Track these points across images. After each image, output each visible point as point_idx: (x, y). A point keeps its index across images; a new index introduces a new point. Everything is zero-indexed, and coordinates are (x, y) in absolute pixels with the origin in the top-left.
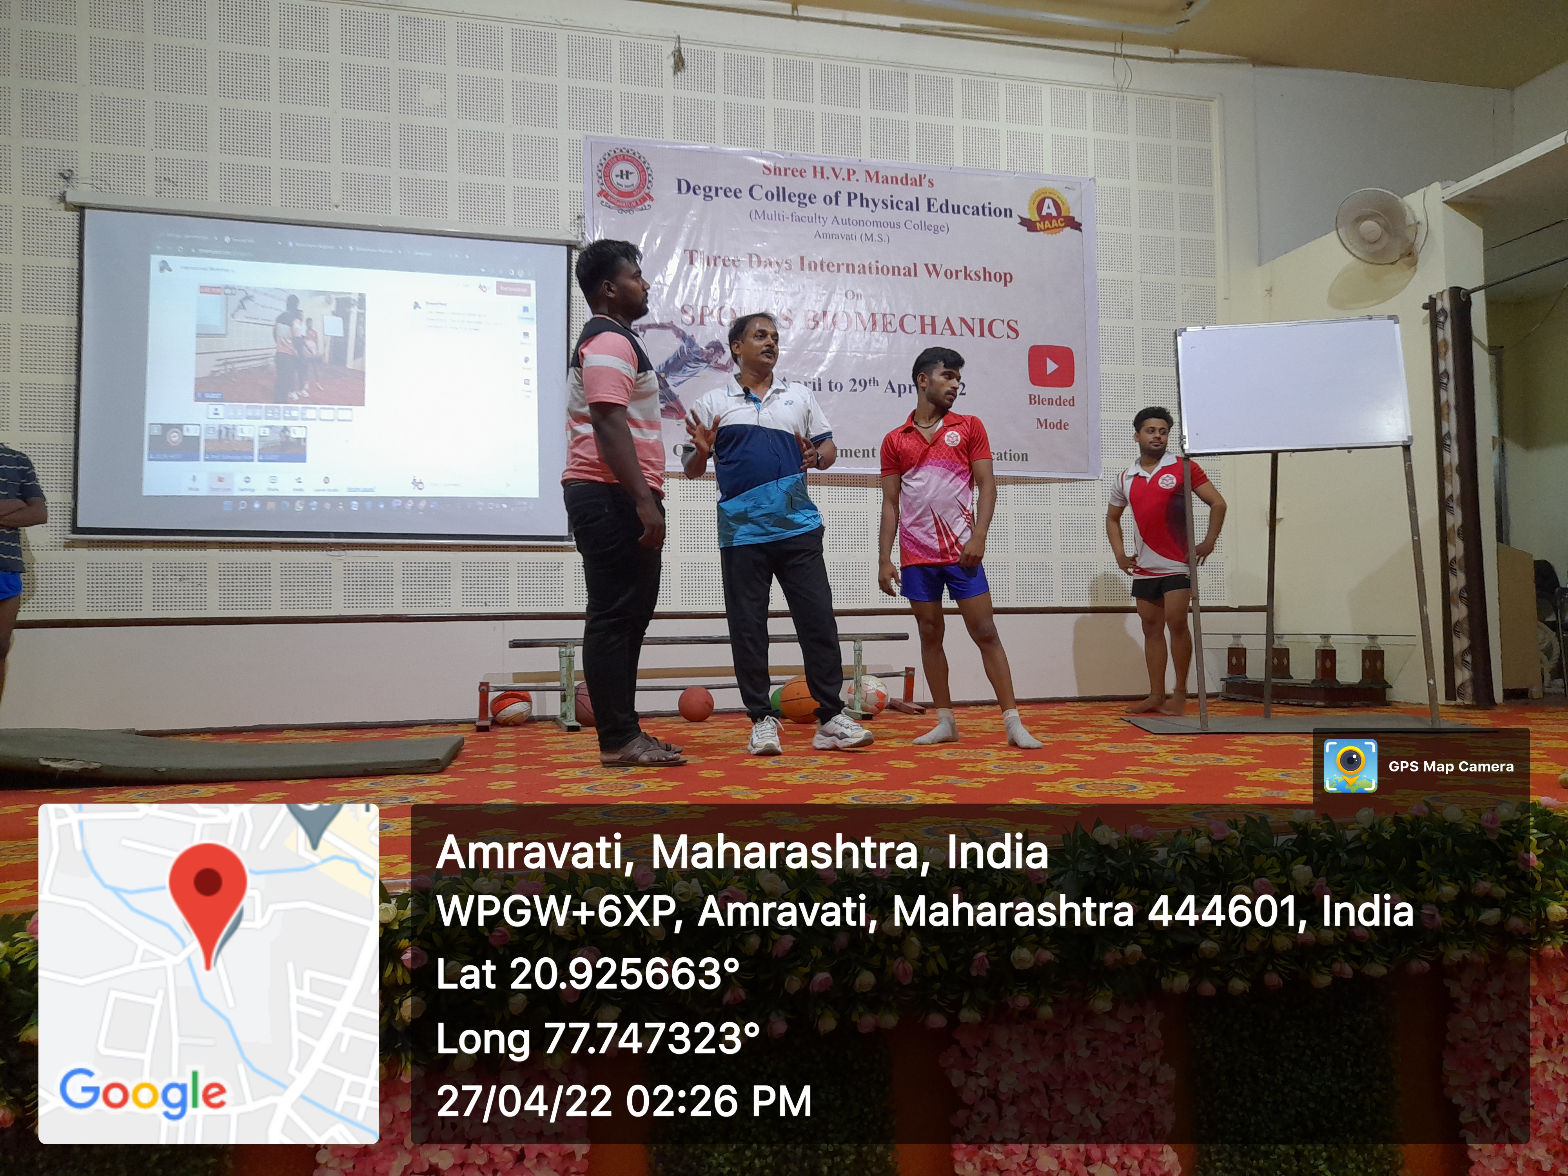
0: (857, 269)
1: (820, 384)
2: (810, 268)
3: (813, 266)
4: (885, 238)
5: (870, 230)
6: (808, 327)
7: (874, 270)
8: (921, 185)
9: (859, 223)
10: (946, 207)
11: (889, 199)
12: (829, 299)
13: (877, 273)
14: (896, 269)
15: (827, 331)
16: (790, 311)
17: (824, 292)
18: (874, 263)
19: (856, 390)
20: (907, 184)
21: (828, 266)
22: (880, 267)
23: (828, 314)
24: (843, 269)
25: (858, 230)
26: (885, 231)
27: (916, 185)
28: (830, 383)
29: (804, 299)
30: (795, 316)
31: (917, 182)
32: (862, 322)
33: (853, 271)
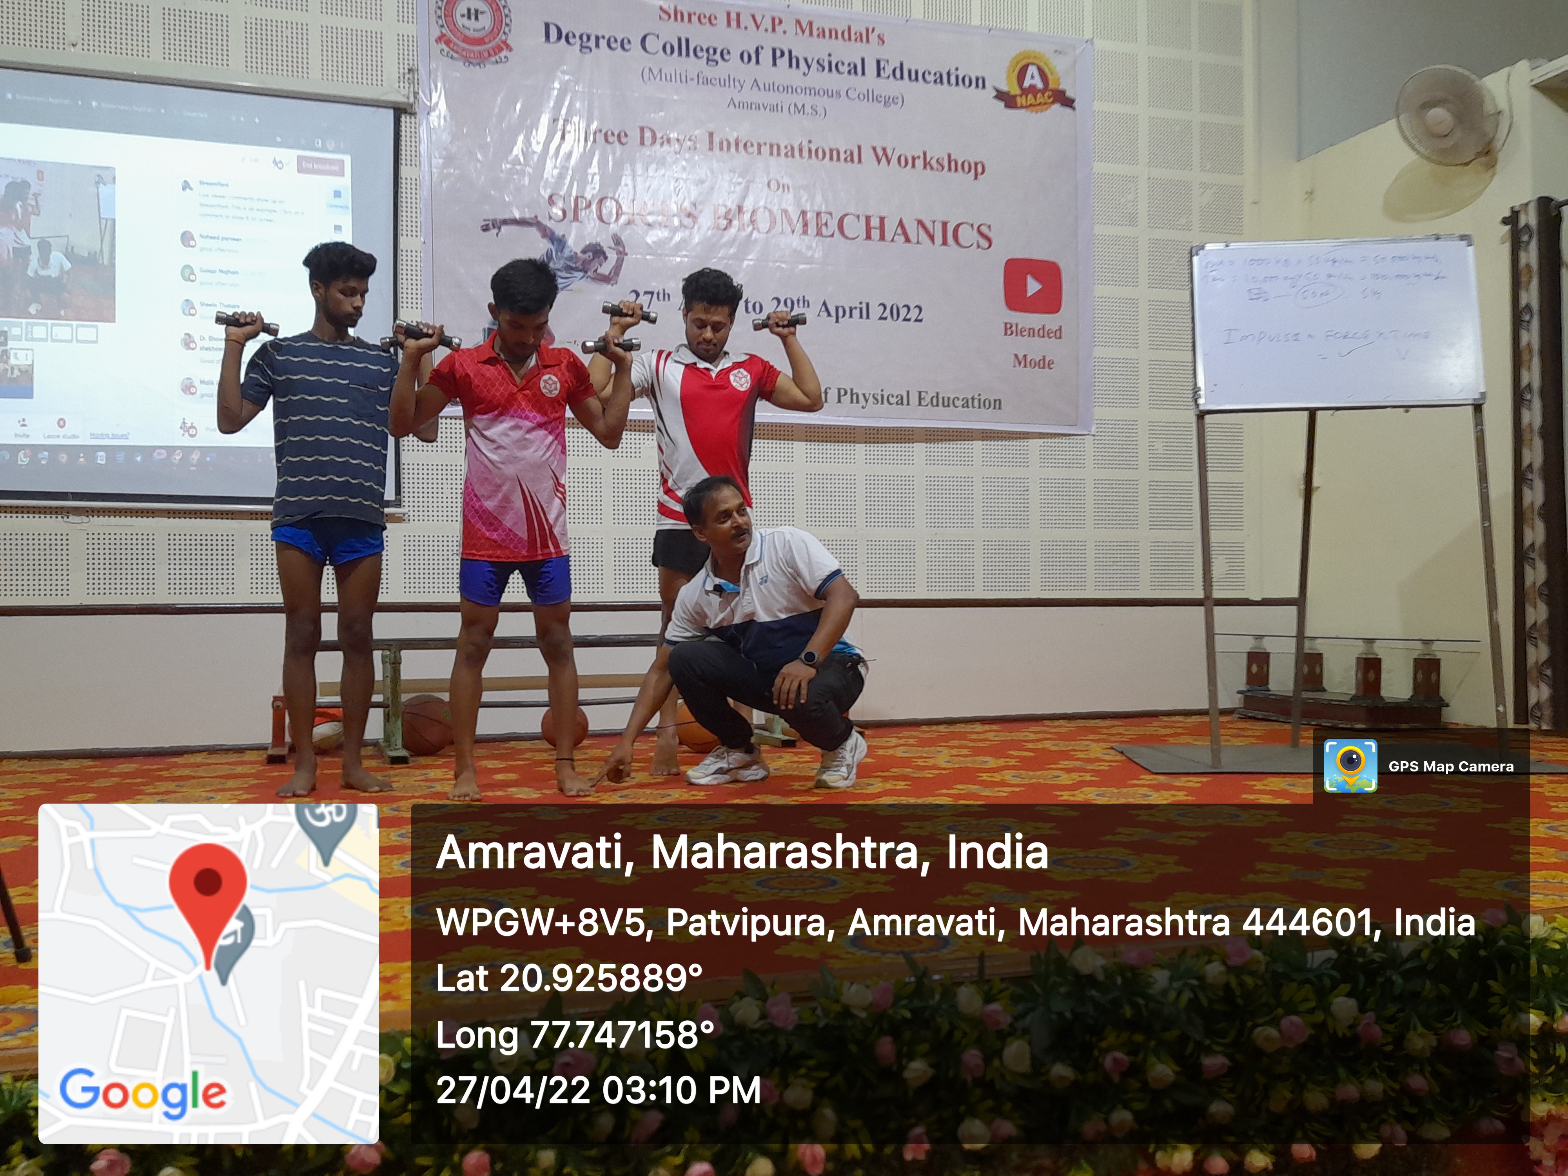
0: (783, 151)
2: (721, 149)
3: (726, 146)
4: (821, 111)
5: (800, 99)
6: (718, 227)
7: (805, 153)
8: (868, 41)
9: (786, 89)
10: (900, 72)
11: (826, 58)
12: (747, 189)
13: (810, 157)
14: (835, 153)
15: (743, 234)
16: (695, 205)
17: (740, 180)
18: (805, 143)
20: (850, 39)
21: (745, 145)
22: (813, 149)
23: (745, 209)
24: (765, 150)
25: (787, 99)
26: (822, 102)
27: (861, 41)
29: (713, 188)
30: (701, 212)
31: (864, 37)
32: (790, 222)
33: (779, 154)
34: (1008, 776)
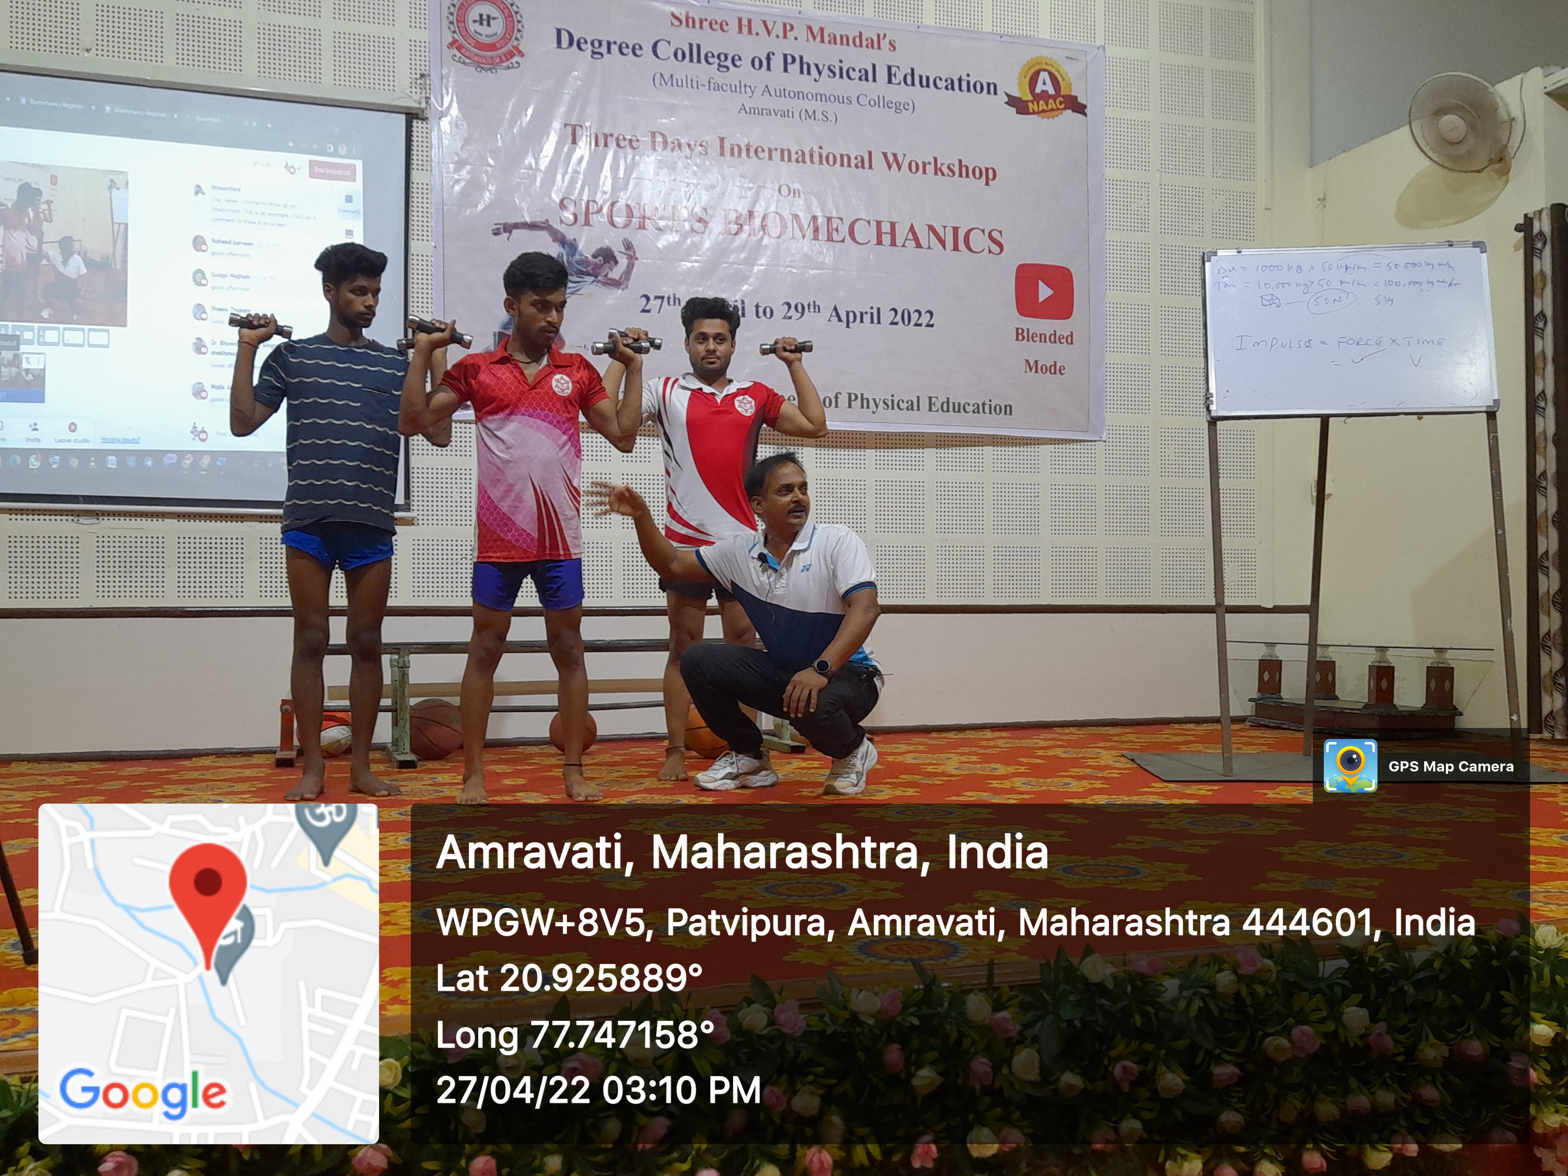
0: (794, 157)
1: (743, 308)
2: (732, 154)
3: (737, 151)
4: (832, 117)
5: (812, 105)
6: (728, 232)
7: (816, 159)
8: (879, 48)
9: (797, 95)
10: (911, 78)
11: (837, 65)
12: (758, 194)
13: (821, 163)
14: (845, 159)
15: (754, 239)
16: (705, 210)
17: (751, 185)
18: (816, 149)
19: (790, 318)
20: (861, 45)
21: (756, 151)
22: (824, 155)
23: (756, 214)
24: (776, 155)
25: (797, 105)
26: (832, 108)
27: (873, 47)
28: (757, 307)
29: (723, 194)
30: (712, 216)
31: (875, 43)
32: (801, 227)
33: (790, 160)
34: (1018, 783)
